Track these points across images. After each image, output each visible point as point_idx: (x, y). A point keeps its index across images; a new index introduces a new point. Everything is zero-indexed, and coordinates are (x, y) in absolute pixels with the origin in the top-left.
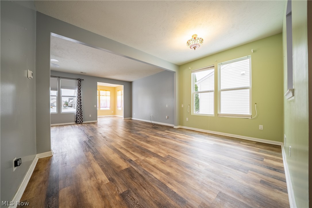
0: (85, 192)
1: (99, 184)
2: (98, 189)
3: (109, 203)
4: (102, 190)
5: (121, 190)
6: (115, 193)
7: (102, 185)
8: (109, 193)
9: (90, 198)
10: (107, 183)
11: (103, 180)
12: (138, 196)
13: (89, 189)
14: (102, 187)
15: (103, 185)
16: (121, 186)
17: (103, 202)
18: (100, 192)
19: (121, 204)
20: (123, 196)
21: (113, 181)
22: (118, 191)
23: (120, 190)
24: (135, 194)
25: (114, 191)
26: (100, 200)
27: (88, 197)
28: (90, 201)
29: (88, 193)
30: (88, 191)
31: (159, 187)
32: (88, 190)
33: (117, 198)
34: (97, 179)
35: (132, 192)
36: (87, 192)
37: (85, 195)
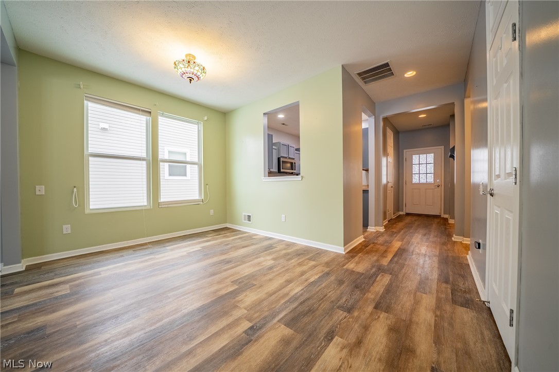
0: (380, 360)
1: (351, 351)
2: (361, 343)
3: (368, 318)
4: (358, 338)
5: (341, 315)
6: (351, 320)
7: (349, 344)
8: (356, 326)
9: (382, 343)
10: (341, 338)
11: (339, 349)
12: (341, 298)
13: (371, 359)
14: (354, 340)
15: (349, 342)
16: (335, 318)
17: (372, 324)
18: (362, 337)
19: (360, 308)
20: (349, 310)
21: (333, 332)
22: (345, 317)
23: (343, 316)
24: (339, 301)
25: (349, 321)
26: (372, 330)
27: (382, 347)
28: (384, 341)
29: (378, 352)
30: (375, 358)
31: (317, 286)
32: (373, 358)
33: (356, 314)
34: (343, 363)
35: (338, 304)
36: (378, 356)
37: (384, 355)
